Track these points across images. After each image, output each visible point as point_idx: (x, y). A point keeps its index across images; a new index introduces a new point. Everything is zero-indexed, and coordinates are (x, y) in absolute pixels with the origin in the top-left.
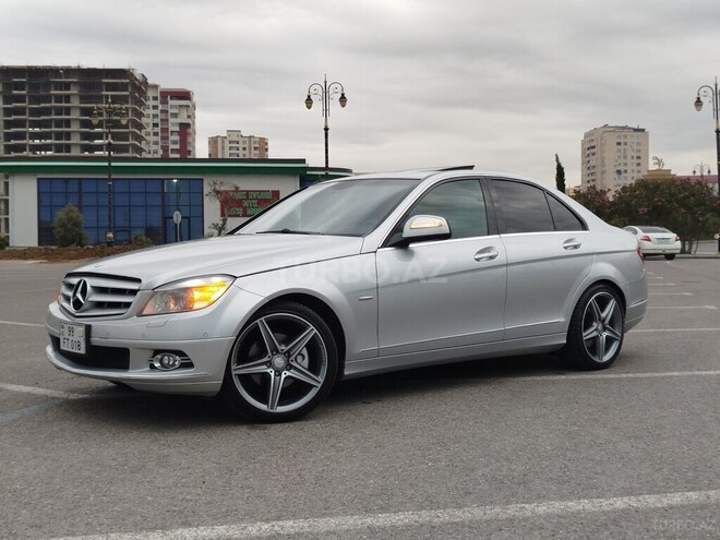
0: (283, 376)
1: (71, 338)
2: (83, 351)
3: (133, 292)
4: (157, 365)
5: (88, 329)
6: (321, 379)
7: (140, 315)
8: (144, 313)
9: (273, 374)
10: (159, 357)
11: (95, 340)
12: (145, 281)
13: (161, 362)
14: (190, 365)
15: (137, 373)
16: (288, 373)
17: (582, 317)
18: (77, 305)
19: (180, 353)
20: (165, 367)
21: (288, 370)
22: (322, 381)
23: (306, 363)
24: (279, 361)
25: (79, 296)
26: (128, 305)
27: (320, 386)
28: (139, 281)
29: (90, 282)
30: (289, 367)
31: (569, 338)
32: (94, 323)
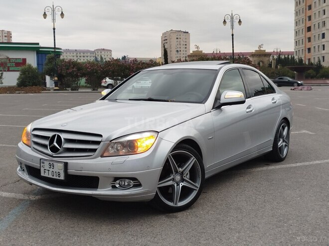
0: (181, 186)
1: (51, 170)
2: (62, 177)
3: (98, 143)
4: (117, 186)
5: (66, 164)
6: (198, 185)
7: (102, 156)
8: (105, 155)
9: (176, 185)
10: (118, 182)
11: (71, 171)
12: (105, 136)
13: (119, 184)
14: (139, 185)
15: (104, 191)
16: (183, 184)
17: (278, 136)
18: (54, 150)
19: (134, 179)
20: (123, 187)
21: (183, 182)
22: (199, 186)
23: (188, 176)
24: (178, 178)
25: (55, 144)
26: (94, 150)
27: (198, 189)
28: (101, 136)
29: (63, 136)
30: (183, 180)
31: (273, 147)
32: (70, 161)
